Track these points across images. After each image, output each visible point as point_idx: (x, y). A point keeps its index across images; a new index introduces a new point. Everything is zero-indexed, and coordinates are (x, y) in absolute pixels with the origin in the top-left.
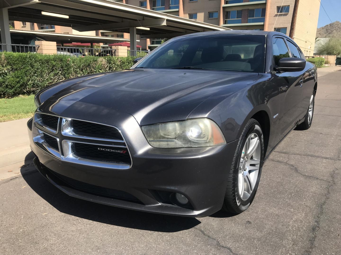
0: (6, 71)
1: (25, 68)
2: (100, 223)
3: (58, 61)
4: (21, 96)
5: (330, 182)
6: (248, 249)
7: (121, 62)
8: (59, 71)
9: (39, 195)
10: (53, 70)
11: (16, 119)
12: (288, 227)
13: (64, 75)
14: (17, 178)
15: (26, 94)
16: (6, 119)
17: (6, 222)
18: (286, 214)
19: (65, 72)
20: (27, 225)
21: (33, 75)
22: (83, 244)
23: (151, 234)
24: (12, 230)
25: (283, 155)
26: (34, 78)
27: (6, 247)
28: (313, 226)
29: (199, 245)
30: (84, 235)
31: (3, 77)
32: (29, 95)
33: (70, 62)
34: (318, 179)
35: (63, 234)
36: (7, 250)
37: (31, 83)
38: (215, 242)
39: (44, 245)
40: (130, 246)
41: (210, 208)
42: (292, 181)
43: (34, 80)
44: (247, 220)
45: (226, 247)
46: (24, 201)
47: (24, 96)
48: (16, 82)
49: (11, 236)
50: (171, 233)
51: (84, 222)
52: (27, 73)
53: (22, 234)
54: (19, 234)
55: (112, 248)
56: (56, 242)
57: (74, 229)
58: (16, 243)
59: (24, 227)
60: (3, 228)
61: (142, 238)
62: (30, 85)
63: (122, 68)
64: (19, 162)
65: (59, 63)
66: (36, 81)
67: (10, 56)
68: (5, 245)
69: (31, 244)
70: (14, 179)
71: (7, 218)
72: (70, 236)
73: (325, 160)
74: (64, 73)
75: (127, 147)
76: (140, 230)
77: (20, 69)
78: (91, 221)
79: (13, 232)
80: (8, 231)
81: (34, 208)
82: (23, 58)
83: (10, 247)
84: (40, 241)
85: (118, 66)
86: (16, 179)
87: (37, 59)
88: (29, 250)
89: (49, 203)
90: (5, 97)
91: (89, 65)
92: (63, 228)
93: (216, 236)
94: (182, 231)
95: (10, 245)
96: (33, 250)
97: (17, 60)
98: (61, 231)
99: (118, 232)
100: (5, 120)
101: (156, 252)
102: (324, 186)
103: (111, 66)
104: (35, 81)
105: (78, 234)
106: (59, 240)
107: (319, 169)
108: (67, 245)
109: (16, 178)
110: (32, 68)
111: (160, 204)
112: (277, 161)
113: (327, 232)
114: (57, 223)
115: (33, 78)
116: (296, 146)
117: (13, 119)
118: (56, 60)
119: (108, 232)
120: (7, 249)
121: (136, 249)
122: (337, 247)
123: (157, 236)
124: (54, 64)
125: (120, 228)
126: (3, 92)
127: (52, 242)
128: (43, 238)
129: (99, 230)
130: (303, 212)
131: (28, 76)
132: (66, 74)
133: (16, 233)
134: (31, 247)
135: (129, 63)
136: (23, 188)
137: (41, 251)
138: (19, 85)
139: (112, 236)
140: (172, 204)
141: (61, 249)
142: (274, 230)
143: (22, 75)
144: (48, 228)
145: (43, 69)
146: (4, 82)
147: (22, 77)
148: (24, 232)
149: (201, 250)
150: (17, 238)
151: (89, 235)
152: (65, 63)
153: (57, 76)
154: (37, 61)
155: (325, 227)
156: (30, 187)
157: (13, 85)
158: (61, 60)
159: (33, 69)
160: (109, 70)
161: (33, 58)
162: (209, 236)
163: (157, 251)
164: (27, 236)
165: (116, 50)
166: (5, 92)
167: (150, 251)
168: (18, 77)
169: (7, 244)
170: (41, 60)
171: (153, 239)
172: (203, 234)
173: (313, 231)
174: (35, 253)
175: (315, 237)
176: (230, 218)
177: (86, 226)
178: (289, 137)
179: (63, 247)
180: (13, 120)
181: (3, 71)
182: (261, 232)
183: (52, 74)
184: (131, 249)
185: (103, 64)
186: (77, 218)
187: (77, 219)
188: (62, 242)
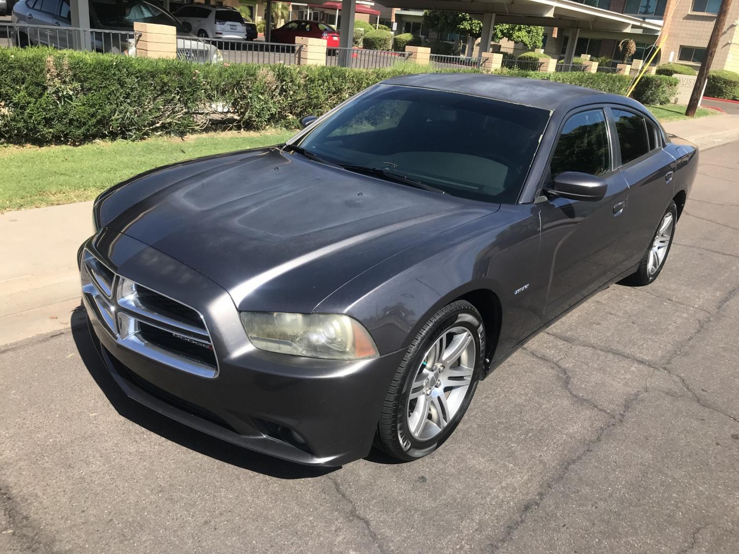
0: (71, 93)
1: (107, 88)
2: (177, 445)
3: (174, 74)
4: (98, 141)
5: (614, 418)
6: (398, 528)
7: (307, 79)
8: (175, 94)
9: (92, 375)
10: (163, 92)
11: (80, 199)
12: (485, 498)
13: (184, 103)
14: (63, 333)
15: (107, 138)
16: (61, 200)
17: (31, 421)
18: (496, 472)
19: (186, 96)
20: (61, 432)
21: (122, 102)
22: (141, 479)
23: (251, 478)
24: (38, 437)
25: (560, 343)
26: (125, 108)
27: (23, 467)
28: (529, 501)
29: (322, 508)
30: (145, 463)
31: (64, 103)
32: (114, 141)
33: (198, 77)
34: (596, 407)
35: (114, 457)
36: (24, 473)
37: (118, 117)
38: (349, 508)
39: (81, 471)
40: (212, 494)
41: (341, 455)
42: (544, 407)
43: (124, 111)
44: (420, 475)
45: (362, 519)
46: (65, 384)
47: (104, 141)
48: (89, 114)
49: (34, 449)
50: (284, 480)
51: (151, 440)
52: (112, 97)
53: (51, 448)
54: (47, 446)
55: (182, 492)
56: (100, 469)
57: (133, 449)
58: (40, 463)
59: (57, 435)
60: (24, 433)
61: (236, 482)
62: (117, 121)
63: (307, 93)
64: (72, 299)
65: (176, 79)
66: (128, 113)
67: (78, 62)
68: (22, 464)
69: (62, 467)
70: (57, 335)
71: (33, 414)
72: (124, 462)
73: (636, 365)
74: (186, 98)
75: (212, 343)
76: (236, 467)
77: (99, 89)
78: (164, 438)
79: (38, 443)
80: (31, 438)
81: (79, 400)
82: (103, 67)
83: (30, 467)
84: (76, 463)
85: (299, 87)
86: (61, 337)
87: (131, 70)
88: (56, 477)
89: (104, 395)
90: (68, 141)
91: (238, 83)
92: (116, 445)
93: (356, 497)
94: (303, 479)
95: (30, 464)
96: (63, 479)
97: (93, 71)
98: (112, 451)
99: (201, 465)
100: (59, 201)
101: (248, 510)
102: (598, 424)
103: (284, 87)
104: (126, 113)
105: (136, 461)
106: (106, 465)
107: (612, 385)
108: (116, 477)
109: (60, 334)
110: (122, 86)
111: (264, 436)
112: (540, 358)
113: (548, 515)
114: (110, 435)
115: (122, 108)
116: (599, 324)
117: (75, 199)
118: (169, 73)
119: (184, 463)
120: (23, 471)
121: (218, 500)
122: (548, 546)
123: (260, 482)
124: (166, 80)
125: (206, 458)
126: (63, 132)
127: (94, 468)
128: (82, 459)
129: (171, 458)
130: (528, 472)
131: (112, 104)
132: (189, 102)
133: (43, 444)
134: (61, 472)
135: (323, 81)
136: (69, 356)
137: (74, 482)
138: (94, 120)
139: (190, 471)
140: (283, 440)
141: (105, 483)
142: (459, 500)
143: (101, 101)
144: (94, 442)
145: (142, 90)
146: (66, 114)
147: (100, 106)
148: (55, 444)
149: (321, 518)
150: (42, 453)
151: (153, 465)
152: (188, 79)
153: (171, 105)
154: (132, 74)
155: (550, 506)
156: (80, 357)
157: (83, 120)
158: (181, 74)
159: (124, 90)
160: (280, 94)
161: (124, 67)
162: (344, 495)
163: (251, 510)
164: (59, 453)
165: (302, 46)
166: (67, 134)
167: (240, 508)
168: (93, 106)
169: (26, 462)
170: (140, 71)
171: (252, 487)
172: (336, 489)
173: (523, 511)
174: (64, 485)
175: (522, 521)
176: (395, 465)
177: (153, 446)
178: (598, 302)
179: (109, 480)
180: (74, 202)
181: (65, 93)
182: (435, 500)
183: (160, 100)
184: (212, 499)
185: (268, 82)
186: (143, 429)
187: (143, 433)
188: (110, 470)
